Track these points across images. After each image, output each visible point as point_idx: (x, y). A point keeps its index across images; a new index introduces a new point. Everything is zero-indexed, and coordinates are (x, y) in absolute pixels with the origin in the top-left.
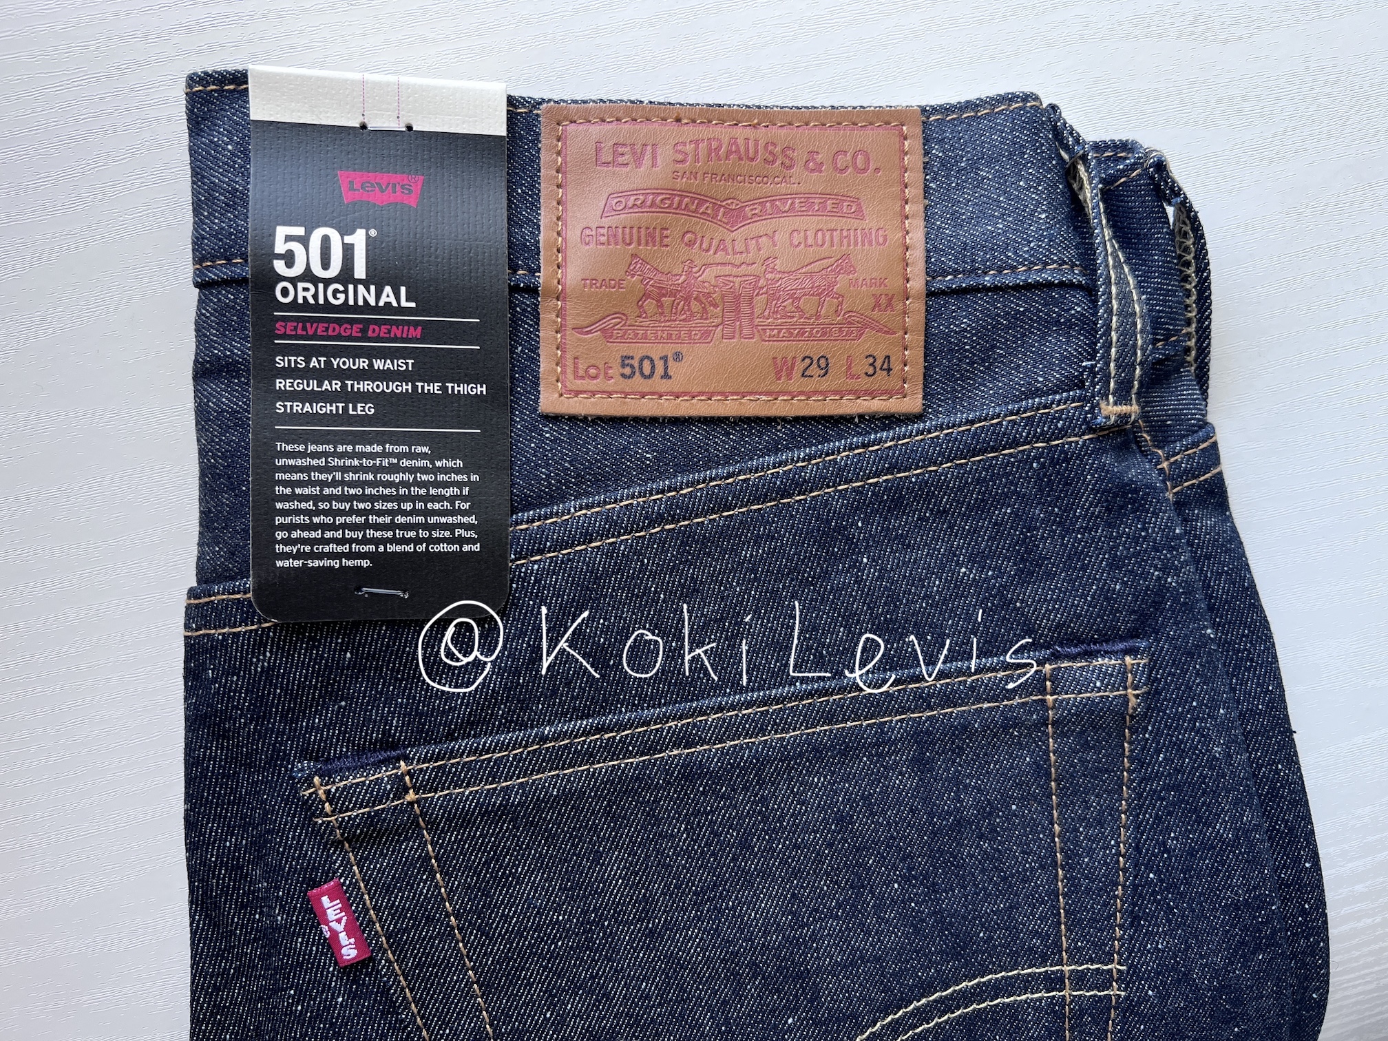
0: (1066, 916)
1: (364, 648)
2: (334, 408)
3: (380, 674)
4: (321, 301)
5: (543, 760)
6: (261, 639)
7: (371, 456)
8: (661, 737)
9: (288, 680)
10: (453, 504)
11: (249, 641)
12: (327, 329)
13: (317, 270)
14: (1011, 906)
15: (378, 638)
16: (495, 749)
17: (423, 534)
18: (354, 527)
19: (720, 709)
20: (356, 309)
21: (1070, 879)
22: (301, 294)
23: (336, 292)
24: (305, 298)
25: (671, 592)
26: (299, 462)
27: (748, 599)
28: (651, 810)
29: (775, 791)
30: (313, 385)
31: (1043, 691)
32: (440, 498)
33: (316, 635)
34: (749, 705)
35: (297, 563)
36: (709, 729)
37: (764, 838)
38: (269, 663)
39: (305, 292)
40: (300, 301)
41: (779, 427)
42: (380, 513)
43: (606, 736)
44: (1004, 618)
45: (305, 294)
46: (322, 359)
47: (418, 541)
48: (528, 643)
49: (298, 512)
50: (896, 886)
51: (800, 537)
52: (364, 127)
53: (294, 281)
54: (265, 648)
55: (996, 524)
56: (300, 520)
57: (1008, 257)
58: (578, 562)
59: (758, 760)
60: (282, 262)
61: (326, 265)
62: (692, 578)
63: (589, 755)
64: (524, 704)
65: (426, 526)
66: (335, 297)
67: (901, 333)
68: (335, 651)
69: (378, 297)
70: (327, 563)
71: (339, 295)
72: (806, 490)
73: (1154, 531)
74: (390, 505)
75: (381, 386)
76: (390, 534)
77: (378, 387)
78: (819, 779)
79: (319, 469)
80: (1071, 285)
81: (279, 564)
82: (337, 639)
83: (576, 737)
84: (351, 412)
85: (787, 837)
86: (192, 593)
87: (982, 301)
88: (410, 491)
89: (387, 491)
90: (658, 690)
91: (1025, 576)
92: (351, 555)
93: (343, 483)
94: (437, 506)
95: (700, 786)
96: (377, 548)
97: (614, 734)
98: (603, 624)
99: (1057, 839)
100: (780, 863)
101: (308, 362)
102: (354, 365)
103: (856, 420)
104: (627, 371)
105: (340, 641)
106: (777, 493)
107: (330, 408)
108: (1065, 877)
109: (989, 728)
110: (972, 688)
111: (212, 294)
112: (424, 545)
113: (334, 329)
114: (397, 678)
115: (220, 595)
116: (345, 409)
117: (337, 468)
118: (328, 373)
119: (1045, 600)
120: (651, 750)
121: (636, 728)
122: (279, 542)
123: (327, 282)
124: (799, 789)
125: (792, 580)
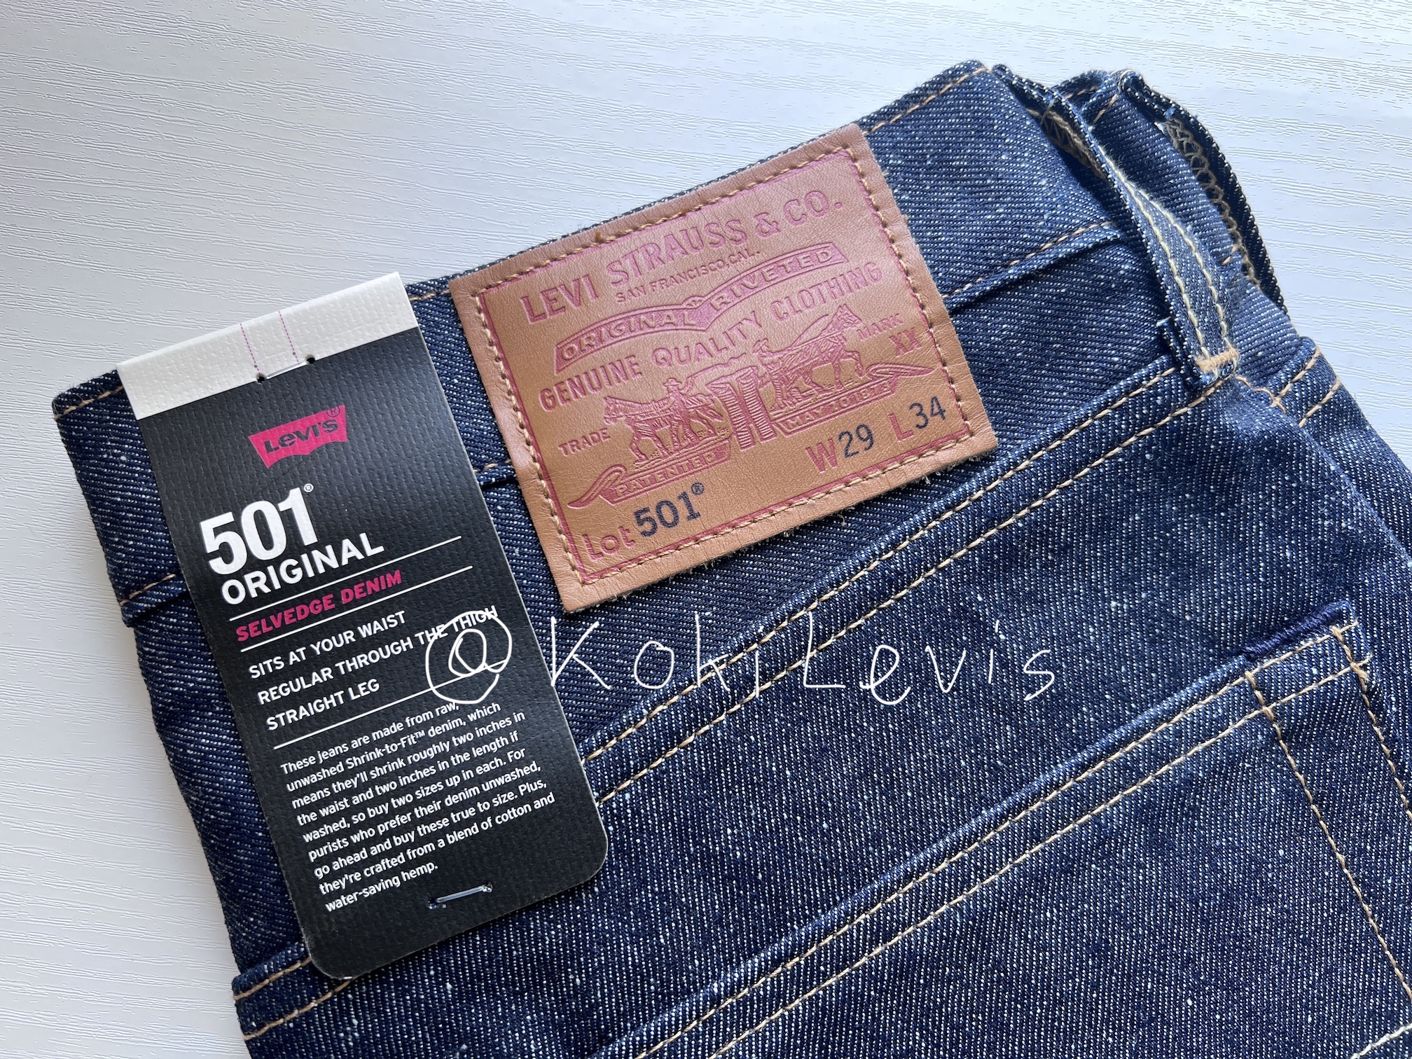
0: (1395, 957)
1: (464, 970)
2: (333, 700)
3: (495, 995)
4: (277, 586)
5: (725, 1025)
6: (340, 1007)
7: (395, 738)
8: (852, 940)
9: (389, 1043)
10: (505, 759)
11: (327, 1015)
12: (295, 615)
13: (262, 554)
14: (1326, 971)
15: (476, 952)
16: (663, 1034)
17: (483, 807)
18: (400, 830)
19: (908, 877)
20: (319, 579)
21: (1379, 911)
22: (252, 588)
23: (289, 569)
24: (258, 590)
25: (796, 764)
26: (314, 778)
27: (888, 736)
28: (873, 1031)
29: (1007, 948)
30: (301, 683)
31: (1256, 704)
32: (488, 757)
33: (403, 976)
34: (939, 859)
35: (351, 898)
36: (905, 907)
37: (1016, 1008)
38: (359, 1031)
39: (256, 584)
40: (254, 594)
41: (844, 524)
42: (426, 801)
43: (789, 966)
44: (1179, 640)
45: (257, 585)
46: (301, 650)
47: (480, 818)
48: (653, 891)
49: (331, 837)
50: (1190, 1002)
51: (918, 639)
52: (261, 378)
53: (238, 575)
54: (349, 1015)
55: (1128, 538)
56: (338, 845)
57: (1025, 240)
58: (674, 770)
59: (974, 920)
60: (220, 559)
61: (268, 543)
62: (814, 737)
63: (778, 997)
64: (676, 967)
65: (484, 797)
66: (292, 576)
67: (940, 365)
68: (431, 988)
69: (339, 558)
70: (385, 884)
71: (294, 572)
72: (903, 584)
73: (1305, 478)
74: (433, 788)
75: (378, 655)
76: (445, 822)
77: (374, 656)
78: (1052, 912)
79: (341, 777)
80: (1106, 244)
81: (331, 907)
82: (428, 971)
83: (752, 982)
84: (353, 697)
85: (1042, 996)
86: (238, 986)
87: (1015, 298)
88: (450, 763)
89: (425, 773)
90: (827, 887)
91: (1181, 584)
92: (409, 866)
93: (371, 783)
94: (488, 767)
95: (919, 978)
96: (436, 844)
97: (797, 959)
98: (733, 834)
99: (1346, 871)
100: (1046, 1032)
101: (286, 660)
102: (338, 642)
103: (928, 482)
104: (647, 526)
105: (432, 973)
106: (872, 600)
107: (328, 703)
108: (1374, 911)
109: (1215, 772)
110: (1178, 734)
111: (150, 626)
112: (489, 820)
113: (303, 611)
114: (515, 994)
115: (274, 973)
116: (346, 696)
117: (360, 768)
118: (313, 663)
119: (1214, 600)
120: (849, 959)
121: (819, 941)
122: (322, 882)
123: (276, 562)
124: (1033, 934)
125: (929, 693)
